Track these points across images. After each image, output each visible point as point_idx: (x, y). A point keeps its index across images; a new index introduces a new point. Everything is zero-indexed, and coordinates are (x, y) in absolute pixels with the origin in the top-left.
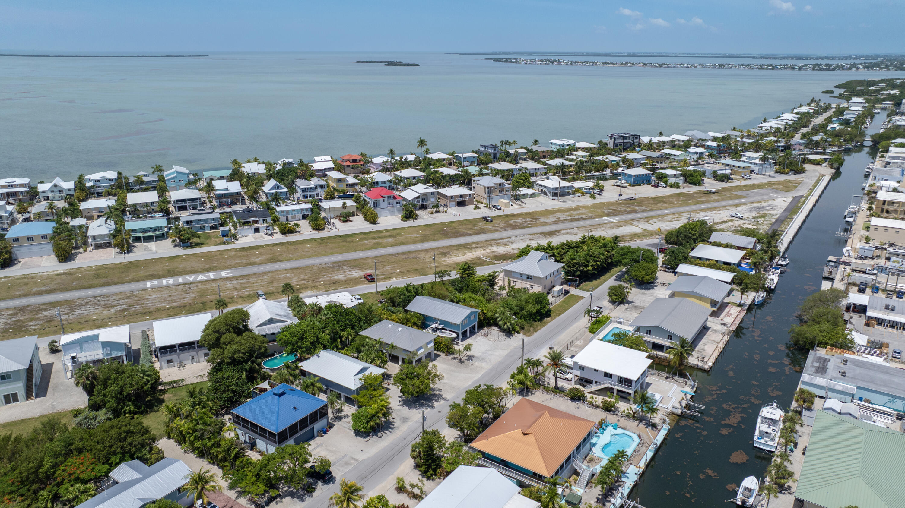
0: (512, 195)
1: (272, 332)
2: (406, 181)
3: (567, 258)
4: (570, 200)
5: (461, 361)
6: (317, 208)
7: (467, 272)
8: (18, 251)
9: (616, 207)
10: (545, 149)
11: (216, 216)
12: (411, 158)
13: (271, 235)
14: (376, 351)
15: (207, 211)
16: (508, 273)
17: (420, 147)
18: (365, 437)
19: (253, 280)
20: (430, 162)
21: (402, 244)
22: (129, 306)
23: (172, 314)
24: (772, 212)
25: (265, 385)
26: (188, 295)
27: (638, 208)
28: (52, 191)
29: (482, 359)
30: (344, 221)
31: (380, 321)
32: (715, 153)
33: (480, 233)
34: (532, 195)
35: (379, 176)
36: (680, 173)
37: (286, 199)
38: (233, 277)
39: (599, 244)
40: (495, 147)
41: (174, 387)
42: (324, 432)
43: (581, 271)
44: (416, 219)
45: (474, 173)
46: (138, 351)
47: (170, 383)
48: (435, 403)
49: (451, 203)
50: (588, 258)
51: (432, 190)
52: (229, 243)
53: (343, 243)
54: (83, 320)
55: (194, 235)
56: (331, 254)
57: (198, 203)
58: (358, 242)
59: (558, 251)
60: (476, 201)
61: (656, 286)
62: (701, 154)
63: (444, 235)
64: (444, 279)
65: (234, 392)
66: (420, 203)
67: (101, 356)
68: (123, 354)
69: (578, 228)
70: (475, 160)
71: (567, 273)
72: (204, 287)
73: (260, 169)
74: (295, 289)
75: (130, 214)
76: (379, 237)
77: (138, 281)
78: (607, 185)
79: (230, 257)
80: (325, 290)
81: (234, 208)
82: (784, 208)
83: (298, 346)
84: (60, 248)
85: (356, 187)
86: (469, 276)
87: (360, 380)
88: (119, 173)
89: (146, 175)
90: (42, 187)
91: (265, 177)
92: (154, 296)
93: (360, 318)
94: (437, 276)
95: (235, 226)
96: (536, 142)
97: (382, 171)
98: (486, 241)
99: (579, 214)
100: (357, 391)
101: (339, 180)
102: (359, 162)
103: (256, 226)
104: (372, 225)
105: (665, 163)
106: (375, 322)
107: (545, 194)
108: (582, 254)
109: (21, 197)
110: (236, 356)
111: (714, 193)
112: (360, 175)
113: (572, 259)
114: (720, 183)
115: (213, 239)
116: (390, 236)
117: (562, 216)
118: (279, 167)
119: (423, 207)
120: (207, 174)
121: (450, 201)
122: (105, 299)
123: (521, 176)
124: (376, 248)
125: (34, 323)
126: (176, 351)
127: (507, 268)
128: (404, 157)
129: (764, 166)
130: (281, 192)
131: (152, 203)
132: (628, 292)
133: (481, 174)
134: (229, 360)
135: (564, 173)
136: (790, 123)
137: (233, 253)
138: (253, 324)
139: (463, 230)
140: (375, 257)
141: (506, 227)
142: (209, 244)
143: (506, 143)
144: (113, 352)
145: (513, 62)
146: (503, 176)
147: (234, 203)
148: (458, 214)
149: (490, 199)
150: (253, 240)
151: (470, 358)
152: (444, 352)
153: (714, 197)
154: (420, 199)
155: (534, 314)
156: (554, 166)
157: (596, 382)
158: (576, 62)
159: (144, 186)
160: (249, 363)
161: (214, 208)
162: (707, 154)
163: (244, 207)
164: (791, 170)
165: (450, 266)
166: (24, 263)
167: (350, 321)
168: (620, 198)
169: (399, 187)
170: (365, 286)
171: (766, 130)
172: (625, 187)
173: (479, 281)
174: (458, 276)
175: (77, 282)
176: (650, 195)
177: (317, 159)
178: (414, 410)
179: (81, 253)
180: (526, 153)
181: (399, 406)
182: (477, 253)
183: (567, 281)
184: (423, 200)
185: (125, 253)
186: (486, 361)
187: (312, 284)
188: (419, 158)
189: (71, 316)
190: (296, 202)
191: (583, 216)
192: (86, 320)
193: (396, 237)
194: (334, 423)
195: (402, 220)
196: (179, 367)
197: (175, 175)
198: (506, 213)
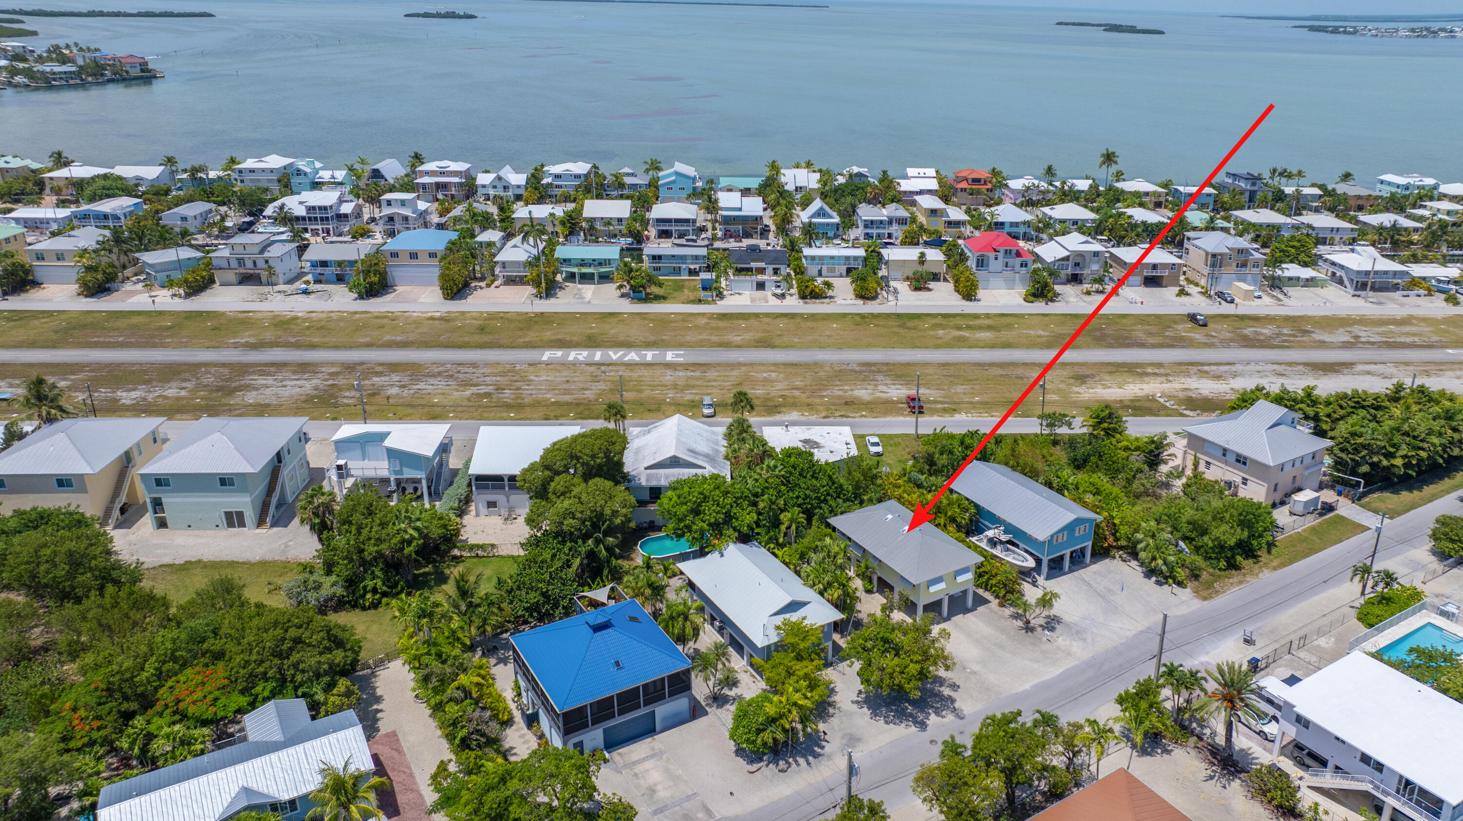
0: (1263, 277)
2: (1055, 226)
3: (1343, 428)
4: (1394, 301)
5: (1028, 628)
6: (874, 259)
7: (1105, 425)
8: (396, 273)
10: (1364, 192)
11: (702, 251)
12: (1083, 185)
13: (782, 297)
15: (699, 243)
17: (1104, 167)
18: (751, 762)
19: (711, 374)
20: (1117, 196)
21: (1008, 345)
22: (497, 389)
23: (552, 414)
25: (603, 594)
26: (594, 386)
28: (495, 187)
29: (1078, 632)
30: (917, 289)
31: (882, 501)
33: (1173, 346)
34: (1310, 282)
35: (1010, 213)
37: (836, 236)
38: (681, 365)
39: (1437, 409)
40: (1254, 179)
41: (477, 556)
43: (1373, 465)
44: (1052, 301)
45: (1197, 223)
48: (933, 717)
49: (1132, 278)
50: (1397, 438)
51: (1097, 247)
52: (707, 302)
53: (896, 330)
54: (419, 402)
55: (651, 280)
56: (868, 346)
57: (690, 228)
58: (925, 330)
59: (1328, 410)
60: (1187, 279)
63: (1096, 339)
64: (1059, 431)
66: (1069, 271)
67: (385, 473)
68: (423, 475)
69: (1397, 363)
70: (1210, 200)
71: (1339, 464)
72: (627, 374)
73: (812, 181)
75: (583, 234)
76: (969, 327)
77: (535, 347)
79: (697, 327)
81: (747, 243)
84: (446, 275)
85: (959, 229)
86: (1107, 434)
87: (778, 628)
88: (595, 167)
89: (632, 175)
90: (484, 179)
91: (812, 196)
92: (543, 378)
93: (841, 487)
94: (1044, 423)
96: (1344, 177)
97: (1020, 206)
98: (1180, 364)
99: (1408, 334)
100: (768, 653)
101: (933, 212)
102: (985, 183)
103: (760, 277)
104: (963, 302)
107: (1341, 282)
108: (1388, 424)
109: (452, 192)
110: (566, 522)
112: (977, 207)
113: (1353, 434)
115: (685, 291)
116: (990, 328)
117: (1365, 334)
118: (841, 180)
119: (1075, 279)
120: (724, 183)
122: (471, 370)
123: (1295, 239)
124: (952, 347)
126: (502, 487)
127: (1196, 430)
128: (1071, 182)
130: (825, 224)
131: (620, 220)
133: (1210, 227)
135: (1395, 244)
137: (703, 321)
138: (633, 463)
139: (1140, 335)
140: (945, 365)
141: (1232, 340)
142: (675, 300)
143: (1281, 174)
144: (405, 470)
145: (1350, 33)
146: (1258, 236)
147: (748, 235)
148: (1139, 300)
149: (1215, 278)
150: (749, 303)
151: (1052, 623)
152: (997, 597)
154: (1070, 263)
155: (1231, 548)
156: (1374, 227)
157: (1337, 768)
159: (619, 193)
160: (590, 541)
161: (711, 240)
165: (1081, 405)
166: (400, 294)
169: (1039, 235)
170: (901, 418)
173: (1126, 449)
174: (1084, 430)
175: (449, 335)
177: (911, 171)
178: (882, 722)
179: (481, 288)
180: (1321, 196)
181: (853, 702)
182: (1152, 385)
183: (1338, 482)
184: (1077, 264)
185: (541, 298)
186: (1084, 640)
187: (807, 400)
188: (1097, 187)
189: (406, 392)
190: (850, 244)
191: (1416, 339)
192: (422, 402)
193: (999, 331)
194: (707, 708)
195: (1025, 300)
196: (506, 519)
197: (673, 178)
198: (1240, 311)
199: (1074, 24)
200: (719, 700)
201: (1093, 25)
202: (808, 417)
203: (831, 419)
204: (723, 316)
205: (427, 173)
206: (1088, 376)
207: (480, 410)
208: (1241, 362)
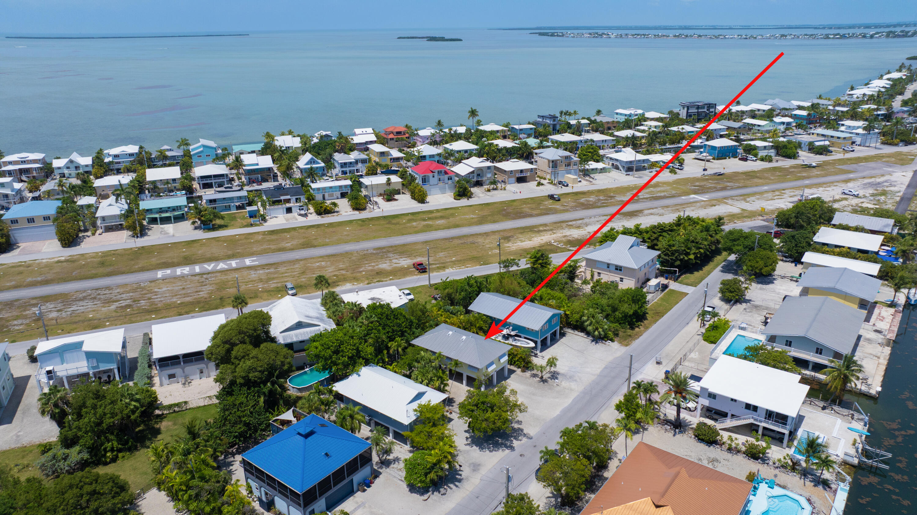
0: (580, 170)
1: (301, 339)
2: (457, 155)
3: (662, 244)
4: (647, 175)
5: (543, 380)
6: (357, 185)
7: (540, 261)
8: (16, 234)
9: (702, 183)
10: (610, 120)
11: (244, 193)
12: (462, 130)
13: (305, 215)
14: (435, 368)
15: (235, 188)
16: (591, 263)
17: (471, 118)
18: (422, 494)
19: (282, 269)
20: (482, 134)
21: (457, 226)
22: (134, 301)
23: (183, 311)
24: (892, 189)
25: (288, 415)
26: (204, 288)
27: (729, 184)
28: (68, 168)
29: (571, 378)
30: (389, 200)
31: (437, 325)
32: (804, 123)
33: (548, 214)
34: (603, 170)
35: (427, 150)
36: (771, 144)
37: (323, 175)
38: (258, 266)
39: (699, 227)
40: (554, 118)
41: (175, 411)
42: (367, 484)
43: (681, 260)
44: (471, 197)
45: (534, 145)
46: (134, 361)
47: (170, 407)
48: (514, 441)
49: (510, 179)
50: (690, 245)
51: (488, 164)
52: (256, 225)
53: (388, 226)
54: (78, 319)
55: (216, 216)
56: (374, 238)
57: (225, 180)
58: (404, 224)
59: (648, 236)
60: (538, 177)
61: (774, 279)
62: (789, 124)
63: (504, 215)
64: (511, 269)
65: (247, 425)
66: (475, 179)
67: (85, 370)
68: (114, 366)
69: (663, 207)
70: (533, 132)
71: (662, 263)
72: (224, 277)
73: (295, 142)
74: (330, 281)
75: (149, 192)
76: (430, 219)
77: (148, 270)
78: (688, 157)
79: (257, 242)
80: (366, 282)
81: (265, 185)
82: (907, 184)
83: (332, 362)
84: (62, 230)
85: (402, 162)
86: (542, 266)
87: (415, 410)
88: (141, 148)
89: (170, 150)
90: (57, 163)
91: (301, 152)
92: (165, 289)
93: (411, 322)
94: (502, 266)
95: (264, 206)
96: (599, 112)
97: (430, 144)
98: (555, 223)
99: (661, 192)
100: (411, 427)
101: (382, 154)
102: (404, 134)
103: (288, 205)
104: (420, 205)
105: (748, 134)
106: (431, 327)
107: (617, 168)
108: (680, 239)
109: (35, 175)
110: (251, 375)
111: (814, 167)
112: (405, 149)
114: (818, 156)
115: (239, 220)
116: (442, 217)
118: (315, 140)
119: (479, 184)
120: (236, 149)
121: (509, 177)
122: (107, 292)
123: (589, 148)
124: (426, 231)
125: (20, 322)
126: (179, 363)
127: (589, 256)
128: (454, 129)
129: (869, 137)
130: (317, 168)
131: (174, 180)
132: (746, 288)
133: (541, 147)
134: (242, 381)
135: (636, 145)
136: (883, 90)
137: (260, 237)
138: (275, 330)
139: (527, 210)
140: (426, 242)
141: (576, 206)
142: (234, 227)
143: (566, 114)
144: (100, 365)
145: (560, 36)
146: (567, 148)
147: (266, 180)
148: (518, 191)
149: (555, 174)
150: (285, 222)
151: (555, 376)
152: (519, 367)
153: (815, 172)
154: (475, 175)
155: (630, 316)
156: (623, 138)
157: (733, 415)
158: (626, 35)
159: (167, 162)
160: (269, 384)
161: (242, 186)
162: (794, 124)
163: (276, 184)
164: (902, 141)
165: (515, 253)
166: (24, 248)
167: (399, 325)
168: (706, 173)
169: (449, 161)
170: (415, 277)
171: (858, 98)
172: (708, 161)
174: (529, 266)
175: (79, 271)
176: (740, 170)
177: (357, 131)
178: (488, 452)
179: (89, 237)
180: (589, 124)
181: (466, 445)
182: (546, 237)
183: (664, 272)
184: (479, 175)
185: (137, 237)
186: (576, 380)
187: (352, 275)
188: (470, 130)
189: (64, 314)
190: (334, 179)
191: (666, 194)
192: (80, 318)
193: (448, 218)
194: (380, 470)
195: (455, 199)
196: (184, 384)
197: (202, 149)
198: (575, 190)
199: (408, 38)
200: (386, 463)
201: (420, 38)
202: (356, 286)
203: (373, 284)
204: (272, 232)
205: (10, 163)
206: (510, 237)
207: (128, 317)
208: (587, 217)
